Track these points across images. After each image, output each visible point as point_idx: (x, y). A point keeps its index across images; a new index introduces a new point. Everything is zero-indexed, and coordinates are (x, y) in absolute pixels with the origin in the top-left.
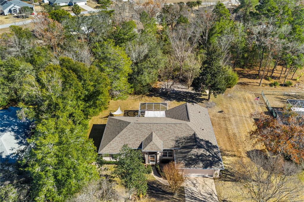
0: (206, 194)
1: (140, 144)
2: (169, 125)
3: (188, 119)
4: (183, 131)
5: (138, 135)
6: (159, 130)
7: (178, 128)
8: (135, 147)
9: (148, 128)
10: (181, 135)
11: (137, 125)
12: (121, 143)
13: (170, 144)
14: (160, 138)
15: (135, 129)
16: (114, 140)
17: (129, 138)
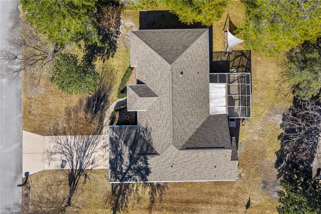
0: (92, 157)
1: (143, 81)
2: (168, 119)
3: (186, 148)
4: (161, 138)
5: (154, 77)
6: (160, 105)
7: (164, 133)
8: (139, 75)
9: (163, 90)
10: (156, 136)
11: (167, 74)
12: (143, 57)
13: (143, 121)
14: (151, 107)
15: (162, 72)
16: (147, 46)
17: (150, 66)
